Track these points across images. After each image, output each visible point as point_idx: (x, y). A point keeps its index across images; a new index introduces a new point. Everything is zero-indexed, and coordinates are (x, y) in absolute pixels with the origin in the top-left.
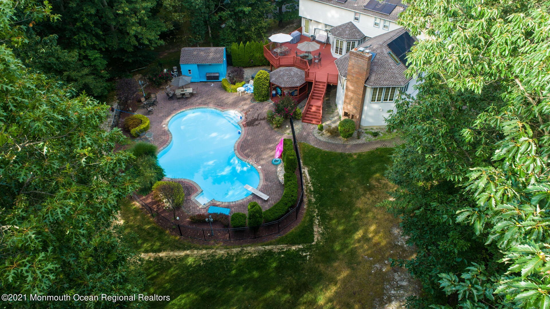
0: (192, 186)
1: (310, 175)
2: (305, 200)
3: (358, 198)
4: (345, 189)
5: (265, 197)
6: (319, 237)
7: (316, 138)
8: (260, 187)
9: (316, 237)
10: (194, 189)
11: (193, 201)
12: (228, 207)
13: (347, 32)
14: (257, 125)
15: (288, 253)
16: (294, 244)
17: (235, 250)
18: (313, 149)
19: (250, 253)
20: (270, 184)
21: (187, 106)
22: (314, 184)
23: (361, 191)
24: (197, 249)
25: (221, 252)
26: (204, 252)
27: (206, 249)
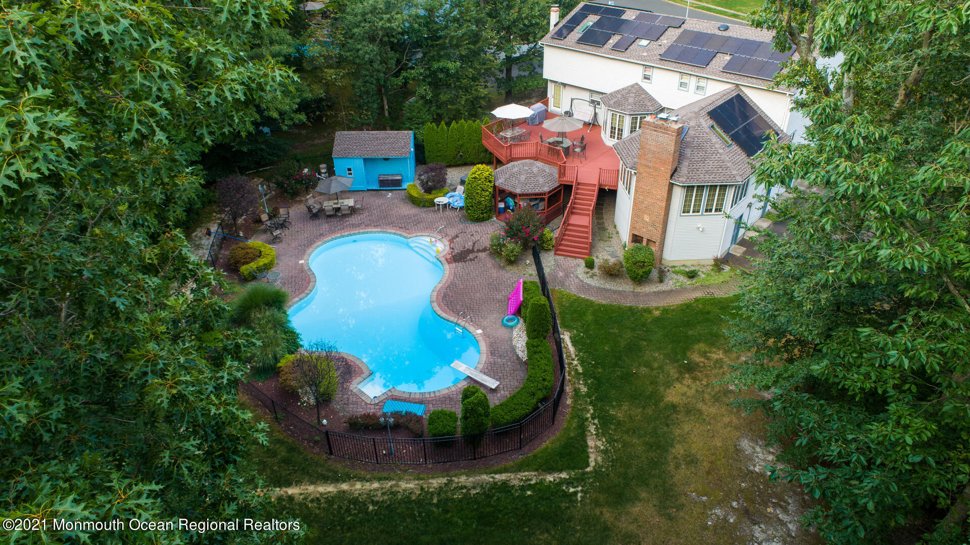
0: (352, 364)
1: (574, 344)
2: (568, 389)
3: (668, 385)
4: (643, 370)
5: (492, 383)
6: (599, 458)
7: (581, 281)
8: (481, 366)
9: (594, 459)
10: (357, 369)
11: (354, 391)
12: (421, 402)
13: (631, 100)
14: (471, 260)
15: (538, 488)
16: (551, 470)
17: (436, 482)
18: (578, 299)
19: (465, 487)
20: (499, 360)
21: (343, 229)
22: (582, 362)
23: (673, 372)
24: (362, 479)
25: (408, 485)
26: (376, 485)
27: (379, 479)
